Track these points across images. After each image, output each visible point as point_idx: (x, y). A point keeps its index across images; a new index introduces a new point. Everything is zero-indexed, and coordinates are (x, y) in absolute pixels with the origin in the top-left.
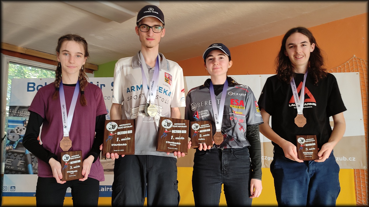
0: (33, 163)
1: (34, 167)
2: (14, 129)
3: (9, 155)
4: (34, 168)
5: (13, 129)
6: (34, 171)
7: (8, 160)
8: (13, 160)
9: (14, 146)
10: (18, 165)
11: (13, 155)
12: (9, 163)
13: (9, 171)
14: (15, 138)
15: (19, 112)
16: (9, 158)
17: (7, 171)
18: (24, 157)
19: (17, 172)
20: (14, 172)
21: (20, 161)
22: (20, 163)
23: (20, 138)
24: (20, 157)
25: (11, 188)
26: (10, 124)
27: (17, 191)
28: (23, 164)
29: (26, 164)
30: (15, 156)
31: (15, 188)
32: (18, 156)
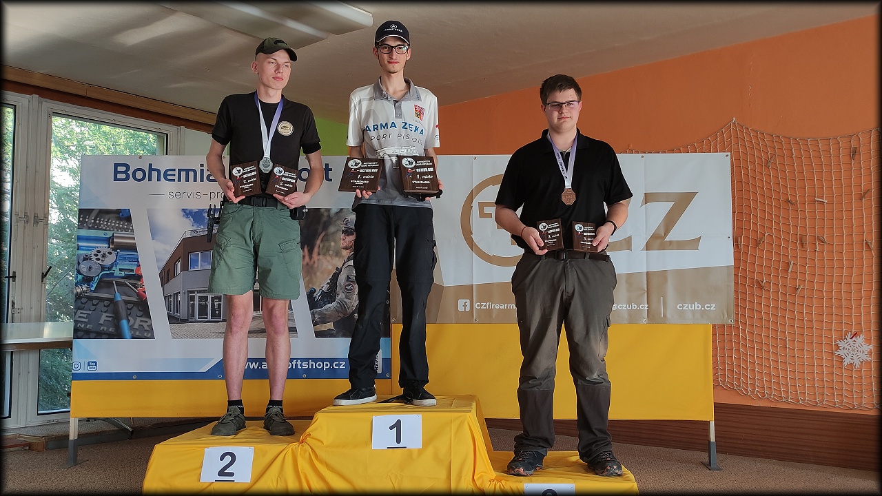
0: (130, 318)
1: (133, 325)
2: (92, 254)
3: (82, 303)
4: (131, 328)
5: (89, 253)
6: (132, 332)
7: (81, 313)
8: (90, 312)
9: (92, 286)
10: (102, 322)
11: (90, 303)
12: (84, 318)
13: (82, 333)
14: (93, 270)
15: (100, 221)
16: (83, 309)
17: (80, 334)
18: (112, 306)
19: (99, 335)
20: (94, 335)
21: (105, 315)
22: (104, 317)
23: (103, 270)
24: (105, 306)
25: (89, 365)
26: (81, 244)
27: (101, 369)
28: (110, 319)
29: (117, 319)
30: (93, 305)
31: (96, 365)
32: (101, 304)
